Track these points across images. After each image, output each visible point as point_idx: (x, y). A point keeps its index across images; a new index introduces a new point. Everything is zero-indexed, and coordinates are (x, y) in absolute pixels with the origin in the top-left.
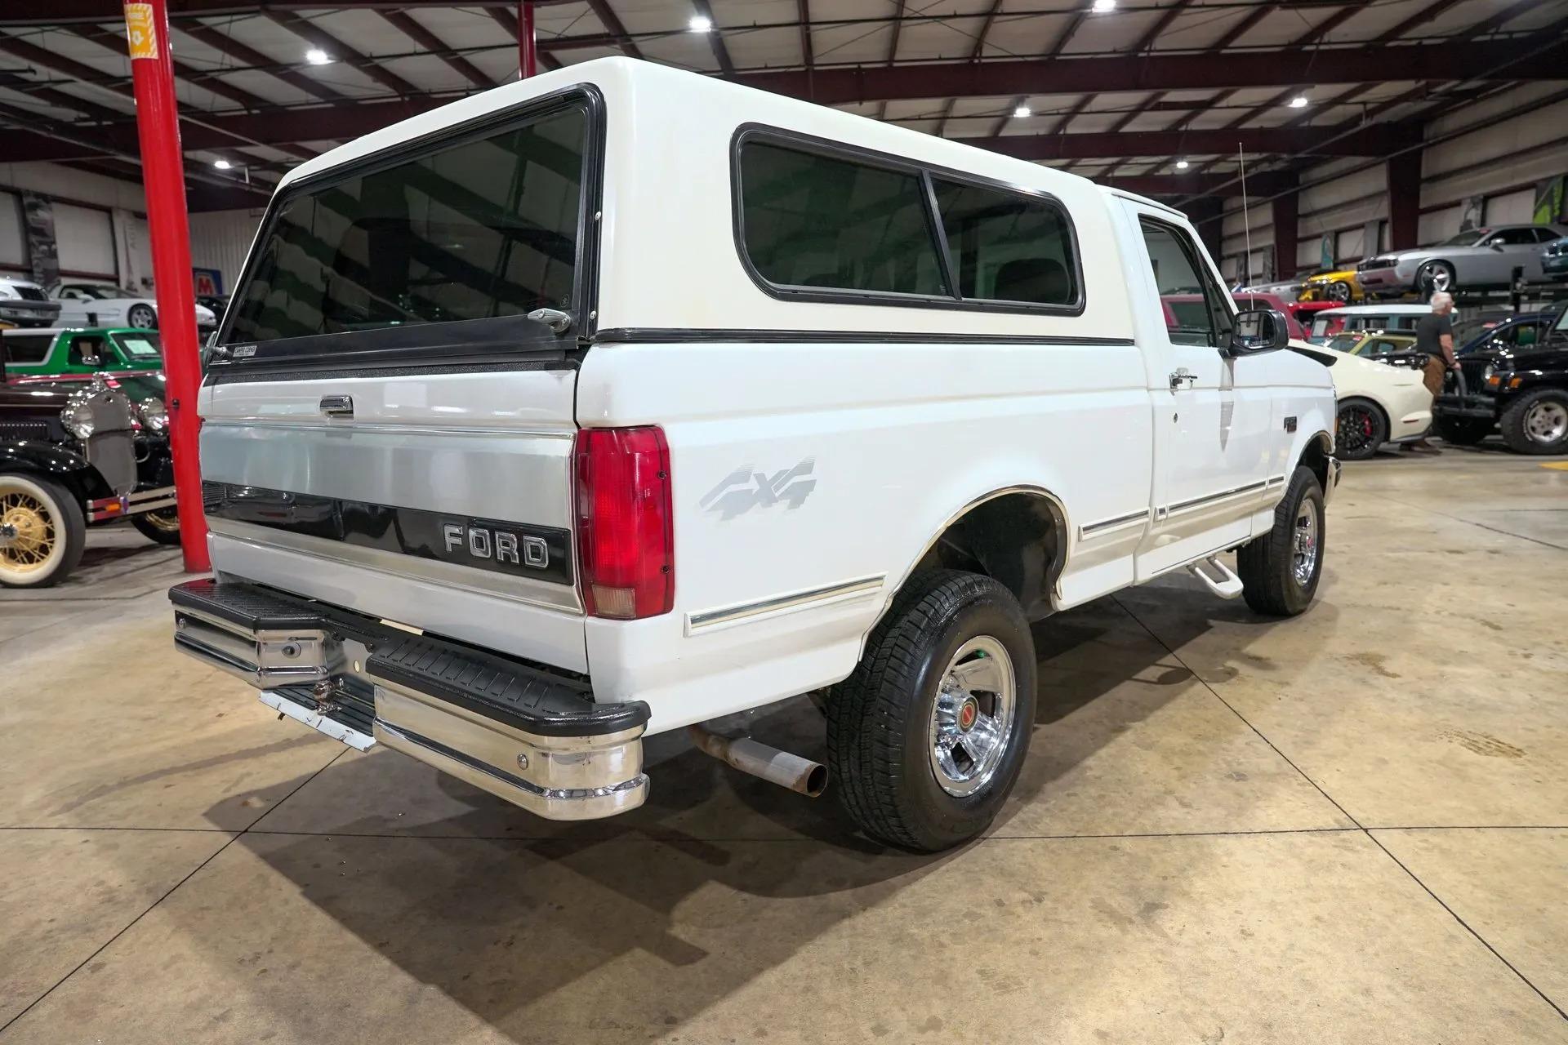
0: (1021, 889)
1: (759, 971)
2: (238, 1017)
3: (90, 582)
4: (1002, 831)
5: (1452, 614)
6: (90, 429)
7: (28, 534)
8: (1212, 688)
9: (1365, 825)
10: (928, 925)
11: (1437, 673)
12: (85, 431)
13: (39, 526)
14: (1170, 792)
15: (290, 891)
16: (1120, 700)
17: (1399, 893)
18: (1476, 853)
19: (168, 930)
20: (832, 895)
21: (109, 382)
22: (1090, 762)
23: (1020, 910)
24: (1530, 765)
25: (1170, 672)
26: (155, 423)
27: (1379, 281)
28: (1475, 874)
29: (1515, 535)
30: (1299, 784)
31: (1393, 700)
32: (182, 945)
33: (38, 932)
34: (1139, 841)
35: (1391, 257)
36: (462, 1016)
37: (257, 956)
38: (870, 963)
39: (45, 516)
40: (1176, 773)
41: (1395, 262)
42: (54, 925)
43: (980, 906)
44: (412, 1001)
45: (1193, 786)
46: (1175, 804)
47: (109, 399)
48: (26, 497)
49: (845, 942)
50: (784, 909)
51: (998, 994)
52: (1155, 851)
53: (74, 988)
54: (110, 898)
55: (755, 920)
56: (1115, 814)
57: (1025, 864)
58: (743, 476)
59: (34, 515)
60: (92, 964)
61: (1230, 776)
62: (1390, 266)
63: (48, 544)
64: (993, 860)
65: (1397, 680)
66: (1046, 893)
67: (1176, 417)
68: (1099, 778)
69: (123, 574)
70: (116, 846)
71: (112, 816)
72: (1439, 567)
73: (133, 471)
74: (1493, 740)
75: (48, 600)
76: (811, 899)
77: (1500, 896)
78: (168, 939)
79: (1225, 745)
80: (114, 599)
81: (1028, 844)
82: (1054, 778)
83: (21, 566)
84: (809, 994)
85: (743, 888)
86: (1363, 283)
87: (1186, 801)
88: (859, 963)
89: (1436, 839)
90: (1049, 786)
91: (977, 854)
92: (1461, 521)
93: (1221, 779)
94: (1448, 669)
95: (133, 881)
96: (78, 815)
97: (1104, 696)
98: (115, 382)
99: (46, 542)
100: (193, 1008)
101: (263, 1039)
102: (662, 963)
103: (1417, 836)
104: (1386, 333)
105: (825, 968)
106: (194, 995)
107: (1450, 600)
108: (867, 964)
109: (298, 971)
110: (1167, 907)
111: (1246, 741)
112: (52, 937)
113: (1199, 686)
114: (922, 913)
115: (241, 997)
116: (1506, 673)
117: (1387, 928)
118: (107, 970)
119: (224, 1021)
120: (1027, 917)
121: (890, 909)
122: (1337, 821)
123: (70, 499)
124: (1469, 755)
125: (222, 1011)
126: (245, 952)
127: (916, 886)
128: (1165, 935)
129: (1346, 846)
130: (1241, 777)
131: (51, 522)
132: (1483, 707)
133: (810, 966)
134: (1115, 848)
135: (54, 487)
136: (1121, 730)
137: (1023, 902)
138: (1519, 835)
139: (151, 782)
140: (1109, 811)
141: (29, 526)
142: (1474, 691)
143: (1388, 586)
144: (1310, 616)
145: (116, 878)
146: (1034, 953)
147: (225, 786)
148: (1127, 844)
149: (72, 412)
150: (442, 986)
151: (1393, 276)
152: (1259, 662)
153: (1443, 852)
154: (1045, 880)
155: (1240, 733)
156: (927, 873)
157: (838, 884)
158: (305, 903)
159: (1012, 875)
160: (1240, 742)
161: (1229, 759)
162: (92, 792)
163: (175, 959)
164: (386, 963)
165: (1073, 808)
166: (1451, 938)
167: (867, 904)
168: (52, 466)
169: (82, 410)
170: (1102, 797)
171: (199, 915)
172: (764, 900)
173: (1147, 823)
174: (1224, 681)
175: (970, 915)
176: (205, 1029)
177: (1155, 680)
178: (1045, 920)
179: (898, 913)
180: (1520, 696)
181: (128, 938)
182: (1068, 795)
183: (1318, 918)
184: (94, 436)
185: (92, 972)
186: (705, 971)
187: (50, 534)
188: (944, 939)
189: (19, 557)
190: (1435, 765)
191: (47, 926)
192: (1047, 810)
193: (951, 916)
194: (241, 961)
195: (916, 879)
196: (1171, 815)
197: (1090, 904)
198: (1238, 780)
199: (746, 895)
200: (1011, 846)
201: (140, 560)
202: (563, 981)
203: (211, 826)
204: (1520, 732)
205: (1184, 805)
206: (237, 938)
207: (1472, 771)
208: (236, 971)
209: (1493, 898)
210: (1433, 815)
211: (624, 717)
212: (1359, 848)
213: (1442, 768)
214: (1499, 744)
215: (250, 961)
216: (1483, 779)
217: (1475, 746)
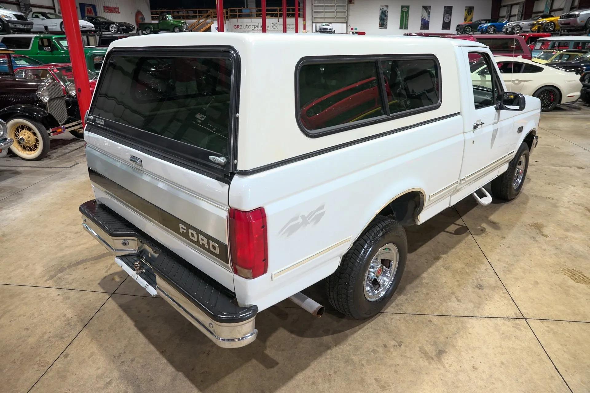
0: (394, 339)
1: (297, 373)
2: (115, 383)
3: (53, 158)
4: (389, 309)
5: (574, 203)
6: (48, 99)
7: (29, 141)
8: (475, 238)
9: (526, 317)
10: (358, 355)
11: (564, 236)
12: (46, 99)
13: (33, 138)
14: (453, 293)
15: (129, 323)
16: (439, 242)
17: (535, 353)
18: (567, 334)
19: (89, 340)
20: (324, 337)
21: (54, 70)
22: (425, 275)
23: (392, 350)
25: (459, 228)
26: (72, 93)
27: (569, 24)
28: (565, 345)
30: (503, 293)
31: (545, 250)
32: (93, 347)
33: (46, 337)
34: (439, 318)
35: (577, 13)
36: (192, 387)
37: (120, 355)
38: (336, 372)
39: (34, 134)
40: (456, 283)
41: (578, 15)
42: (51, 334)
43: (378, 347)
44: (174, 379)
45: (462, 291)
46: (455, 300)
47: (54, 85)
48: (27, 126)
49: (328, 361)
50: (306, 343)
51: (381, 391)
52: (445, 324)
53: (59, 365)
54: (68, 323)
55: (296, 348)
56: (432, 304)
57: (395, 327)
58: (296, 218)
59: (31, 133)
60: (64, 355)
61: (477, 287)
62: (575, 17)
63: (37, 144)
64: (385, 324)
65: (548, 239)
66: (403, 342)
67: (474, 142)
68: (427, 284)
69: (66, 154)
70: (68, 298)
71: (66, 282)
72: (572, 176)
73: (66, 112)
74: (582, 274)
75: (39, 167)
76: (316, 339)
77: (574, 358)
78: (89, 344)
79: (477, 270)
80: (63, 168)
81: (397, 317)
82: (410, 283)
83: (29, 152)
84: (314, 385)
85: (292, 332)
86: (562, 24)
87: (459, 298)
88: (332, 372)
89: (552, 325)
90: (408, 287)
91: (379, 320)
92: (585, 149)
93: (474, 288)
94: (569, 234)
95: (76, 315)
96: (55, 282)
97: (433, 240)
98: (56, 70)
99: (36, 144)
100: (99, 377)
102: (261, 366)
103: (546, 323)
104: (567, 51)
105: (320, 373)
106: (99, 371)
107: (574, 195)
108: (335, 372)
109: (134, 363)
110: (446, 352)
111: (485, 268)
112: (50, 340)
113: (470, 237)
114: (357, 349)
115: (116, 374)
117: (528, 370)
118: (69, 358)
119: (110, 384)
120: (395, 354)
121: (345, 346)
122: (515, 314)
123: (43, 127)
124: (571, 282)
125: (109, 380)
126: (116, 352)
127: (355, 335)
128: (444, 367)
129: (517, 327)
130: (481, 287)
131: (37, 136)
132: (580, 256)
133: (314, 372)
134: (430, 321)
135: (37, 124)
136: (437, 258)
137: (394, 346)
138: (584, 326)
139: (80, 266)
140: (430, 301)
141: (29, 137)
142: (577, 247)
143: (550, 185)
144: (516, 201)
145: (70, 314)
146: (396, 372)
147: (106, 269)
148: (435, 319)
149: (40, 92)
150: (184, 373)
151: (576, 21)
152: (495, 225)
153: (555, 333)
154: (403, 335)
155: (483, 263)
156: (360, 329)
157: (327, 332)
158: (135, 330)
159: (391, 332)
160: (483, 268)
161: (478, 277)
162: (60, 270)
163: (93, 353)
164: (165, 361)
165: (416, 299)
166: (552, 377)
167: (337, 343)
168: (35, 115)
169: (44, 91)
170: (428, 294)
171: (99, 333)
172: (300, 338)
173: (443, 310)
174: (479, 235)
175: (375, 351)
176: (104, 387)
177: (453, 232)
178: (401, 356)
179: (348, 349)
181: (76, 342)
182: (415, 292)
183: (502, 363)
184: (49, 101)
185: (65, 358)
186: (277, 372)
187: (37, 141)
188: (364, 362)
189: (27, 149)
190: (557, 286)
191: (48, 335)
192: (407, 299)
193: (367, 351)
194: (115, 357)
195: (355, 332)
196: (453, 306)
197: (419, 349)
198: (480, 289)
199: (293, 336)
200: (392, 317)
201: (71, 147)
202: (227, 373)
203: (103, 291)
205: (459, 301)
206: (113, 345)
207: (572, 291)
208: (113, 361)
209: (572, 358)
210: (553, 313)
211: (248, 314)
212: (522, 328)
213: (560, 288)
214: (584, 277)
215: (118, 357)
216: (575, 296)
217: (574, 277)
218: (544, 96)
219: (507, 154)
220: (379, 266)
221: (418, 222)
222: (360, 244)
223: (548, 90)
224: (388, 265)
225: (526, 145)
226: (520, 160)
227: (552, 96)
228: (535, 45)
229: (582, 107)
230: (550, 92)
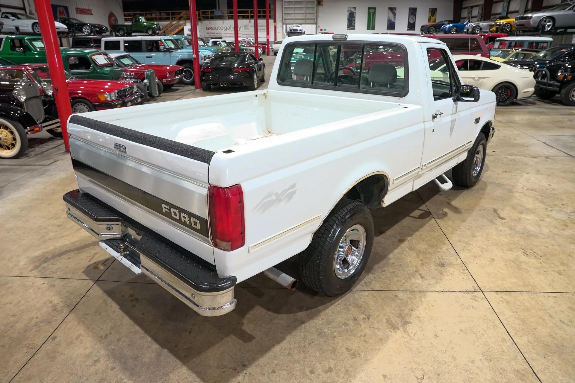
0: (363, 313)
1: (274, 346)
2: (102, 361)
3: (31, 156)
4: (359, 287)
5: (528, 189)
6: (24, 98)
7: (6, 139)
8: (438, 222)
9: (483, 290)
10: (330, 328)
11: (518, 218)
12: (23, 99)
13: (10, 136)
14: (417, 271)
15: (115, 307)
16: (404, 226)
17: (490, 320)
18: (518, 303)
19: (76, 323)
20: (299, 313)
21: (29, 70)
22: (391, 256)
23: (361, 322)
24: (543, 264)
25: (422, 213)
26: (49, 93)
27: (523, 25)
28: (516, 312)
29: (557, 149)
30: (463, 270)
31: (501, 231)
32: (81, 330)
33: (33, 322)
34: (404, 293)
35: (530, 15)
36: (176, 362)
37: (106, 336)
38: (310, 343)
39: (12, 133)
40: (420, 262)
41: (531, 17)
42: (38, 320)
43: (348, 320)
44: (159, 355)
45: (426, 269)
46: (419, 277)
47: (30, 85)
48: (4, 125)
49: (302, 334)
50: (283, 319)
51: (351, 358)
52: (410, 298)
53: (49, 346)
54: (55, 309)
55: (273, 324)
56: (398, 281)
57: (365, 302)
58: (270, 195)
59: (7, 132)
60: (52, 337)
61: (439, 265)
62: (529, 19)
63: (15, 143)
64: (354, 300)
65: (504, 221)
66: (371, 315)
67: (433, 131)
68: (394, 263)
69: (44, 152)
70: (54, 286)
71: (51, 272)
72: (526, 164)
73: (43, 112)
74: (532, 251)
75: (17, 165)
76: (291, 315)
77: (523, 322)
78: (76, 327)
79: (439, 250)
80: (41, 165)
81: (366, 293)
82: (378, 263)
83: (6, 151)
84: (290, 356)
85: (269, 310)
86: (517, 25)
87: (423, 275)
88: (306, 343)
89: (506, 296)
90: (376, 267)
91: (349, 296)
92: (538, 140)
93: (436, 266)
94: (523, 216)
95: (62, 302)
96: (40, 271)
97: (399, 224)
98: (31, 70)
99: (13, 142)
100: (88, 356)
101: (111, 370)
102: (241, 342)
103: (500, 295)
104: (522, 50)
105: (295, 345)
106: (87, 351)
107: (528, 182)
108: (309, 344)
109: (120, 342)
110: (411, 323)
111: (446, 248)
112: (38, 325)
113: (433, 221)
114: (329, 323)
115: (103, 352)
116: (542, 219)
117: (483, 335)
118: (57, 340)
119: (98, 362)
120: (364, 326)
121: (318, 320)
122: (473, 287)
123: (20, 126)
124: (523, 258)
125: (97, 358)
126: (102, 333)
127: (327, 311)
128: (409, 336)
129: (475, 299)
130: (443, 265)
131: (14, 135)
132: (532, 235)
133: (290, 344)
134: (396, 296)
135: (13, 122)
136: (402, 241)
137: (363, 319)
138: (533, 296)
139: (63, 256)
140: (396, 279)
141: (6, 136)
142: (529, 227)
143: (507, 173)
144: (476, 187)
145: (56, 300)
146: (365, 341)
147: (89, 259)
148: (400, 295)
149: (17, 92)
150: (169, 350)
151: (529, 22)
152: (456, 210)
153: (508, 302)
154: (371, 310)
155: (445, 244)
156: (331, 305)
157: (301, 309)
158: (120, 313)
159: (360, 307)
160: (444, 248)
161: (440, 256)
162: (44, 260)
163: (79, 336)
164: (149, 339)
165: (383, 278)
166: (504, 339)
167: (311, 317)
168: (12, 114)
169: (21, 90)
170: (394, 272)
171: (85, 317)
172: (276, 315)
173: (408, 286)
174: (442, 219)
175: (345, 324)
176: (92, 365)
177: (417, 217)
178: (370, 327)
179: (321, 322)
180: (546, 230)
181: (63, 326)
182: (382, 271)
183: (461, 330)
184: (26, 100)
185: (53, 340)
186: (256, 346)
187: (15, 139)
188: (336, 334)
189: (4, 147)
190: (511, 262)
191: (35, 320)
192: (374, 278)
193: (338, 324)
194: (101, 337)
195: (327, 308)
196: (417, 282)
197: (386, 321)
198: (442, 267)
199: (270, 313)
200: (361, 294)
201: (49, 145)
202: (209, 348)
203: (88, 278)
204: (543, 247)
205: (422, 277)
206: (99, 327)
207: (523, 266)
208: (100, 341)
209: (521, 323)
210: (507, 286)
211: (228, 284)
212: (479, 300)
213: (513, 264)
214: (534, 253)
215: (104, 337)
216: (526, 270)
217: (526, 253)
218: (502, 91)
219: (465, 143)
220: (348, 246)
221: (384, 204)
222: (330, 225)
223: (505, 86)
224: (357, 246)
225: (483, 135)
226: (478, 150)
227: (509, 92)
228: (493, 44)
229: (536, 102)
230: (507, 88)
